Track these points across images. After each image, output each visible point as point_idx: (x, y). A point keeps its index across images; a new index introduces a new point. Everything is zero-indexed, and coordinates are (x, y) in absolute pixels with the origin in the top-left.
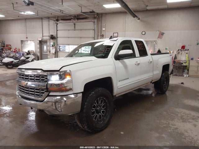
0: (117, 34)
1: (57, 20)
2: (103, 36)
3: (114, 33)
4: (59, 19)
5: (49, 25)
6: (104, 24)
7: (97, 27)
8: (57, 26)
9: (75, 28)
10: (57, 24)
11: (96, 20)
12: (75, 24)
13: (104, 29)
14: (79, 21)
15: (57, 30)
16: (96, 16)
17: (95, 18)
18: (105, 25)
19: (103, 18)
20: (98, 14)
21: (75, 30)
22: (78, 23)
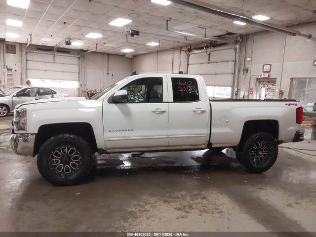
0: (269, 66)
1: (190, 50)
2: (247, 70)
3: (264, 65)
4: (192, 47)
5: (180, 57)
6: (250, 52)
7: (239, 56)
8: (188, 58)
9: (209, 60)
10: (189, 56)
11: (238, 46)
12: (209, 54)
13: (249, 59)
14: (216, 49)
15: (188, 65)
16: (239, 39)
17: (237, 42)
18: (252, 52)
19: (250, 42)
20: (241, 36)
21: (209, 63)
22: (214, 52)
